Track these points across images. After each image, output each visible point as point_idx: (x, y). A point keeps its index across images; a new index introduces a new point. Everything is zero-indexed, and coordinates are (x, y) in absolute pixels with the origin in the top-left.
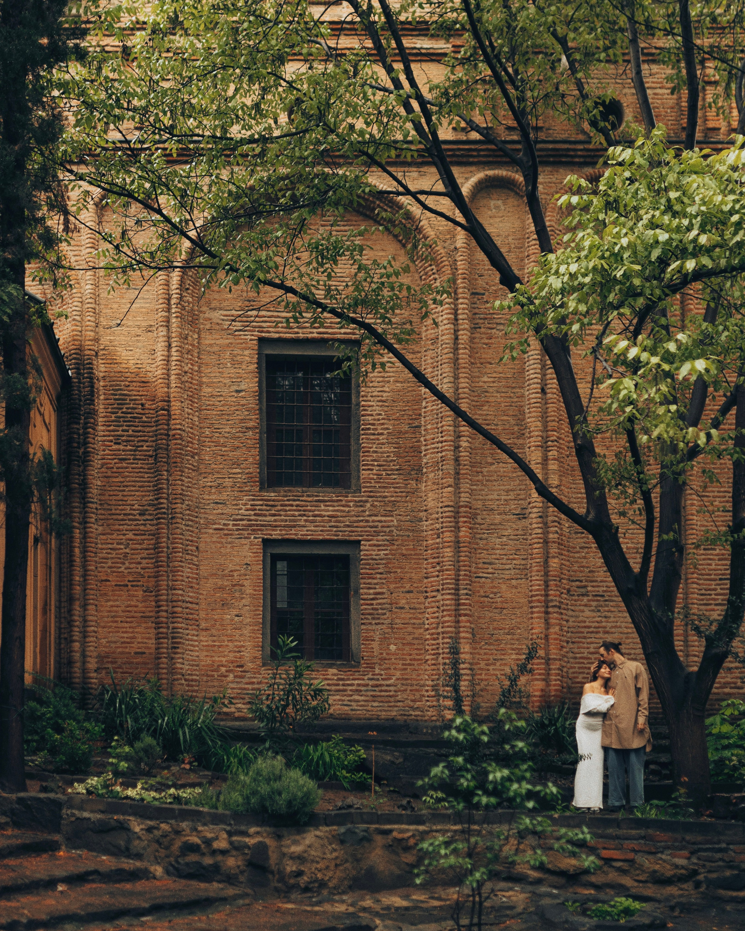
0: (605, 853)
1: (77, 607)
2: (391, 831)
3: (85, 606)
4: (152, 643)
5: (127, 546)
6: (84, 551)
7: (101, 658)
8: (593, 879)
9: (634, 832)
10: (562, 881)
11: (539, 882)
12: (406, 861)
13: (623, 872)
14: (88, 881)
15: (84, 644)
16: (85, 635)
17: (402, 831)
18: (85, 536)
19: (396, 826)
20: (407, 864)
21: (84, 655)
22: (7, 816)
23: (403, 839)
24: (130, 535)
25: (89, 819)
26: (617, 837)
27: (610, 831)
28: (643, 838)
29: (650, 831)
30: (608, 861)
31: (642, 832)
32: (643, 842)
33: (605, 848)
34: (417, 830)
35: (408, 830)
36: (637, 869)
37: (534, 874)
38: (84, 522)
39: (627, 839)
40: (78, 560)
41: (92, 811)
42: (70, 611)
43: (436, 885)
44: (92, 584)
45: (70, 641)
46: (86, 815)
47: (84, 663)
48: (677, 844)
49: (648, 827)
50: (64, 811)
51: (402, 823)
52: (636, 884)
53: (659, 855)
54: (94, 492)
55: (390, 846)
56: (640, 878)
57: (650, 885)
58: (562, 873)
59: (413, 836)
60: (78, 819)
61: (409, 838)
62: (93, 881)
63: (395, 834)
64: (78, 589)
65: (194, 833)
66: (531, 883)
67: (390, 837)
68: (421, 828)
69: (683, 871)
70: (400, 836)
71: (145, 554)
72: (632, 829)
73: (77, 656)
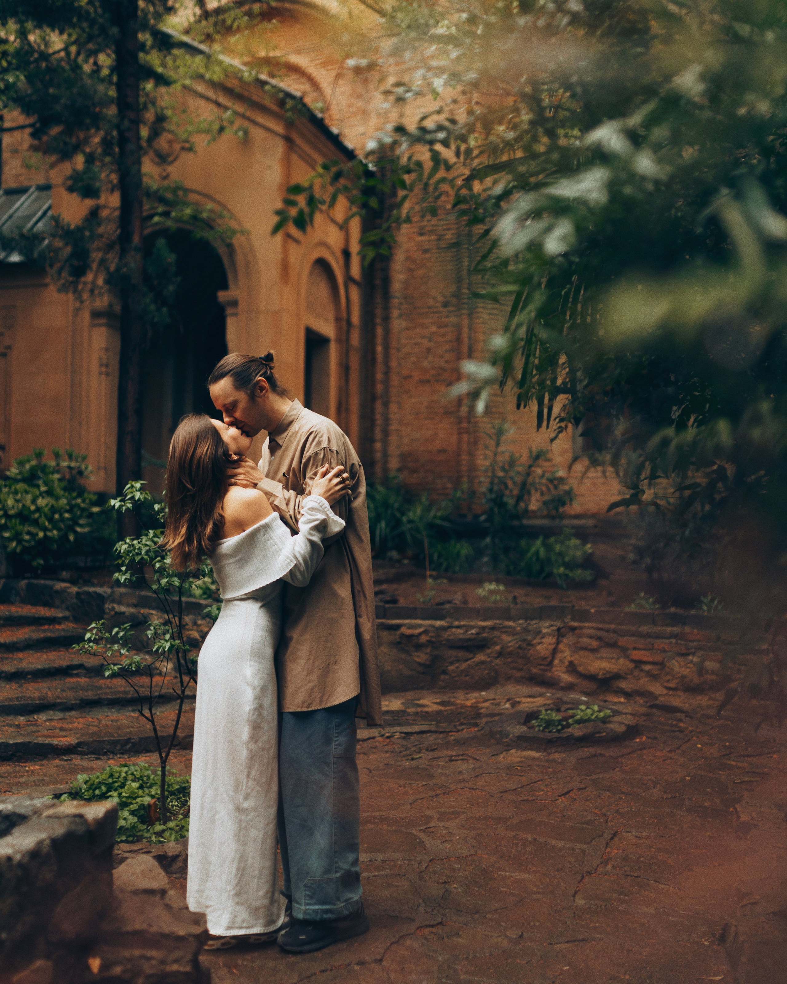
0: (636, 655)
1: (379, 406)
2: (398, 627)
3: (386, 404)
4: (454, 439)
5: (430, 340)
6: (387, 348)
7: (404, 457)
8: (623, 685)
9: (669, 629)
10: (593, 686)
11: (570, 687)
12: (419, 660)
13: (654, 677)
14: (71, 675)
15: (385, 442)
16: (386, 433)
17: (411, 627)
18: (387, 332)
19: (407, 621)
20: (419, 663)
21: (385, 455)
22: (69, 611)
23: (412, 636)
24: (434, 329)
25: (124, 613)
26: (649, 635)
27: (645, 629)
28: (676, 636)
29: (687, 629)
30: (638, 663)
31: (676, 629)
32: (674, 641)
33: (635, 649)
34: (433, 626)
35: (419, 626)
36: (667, 674)
37: (567, 678)
38: (387, 319)
39: (658, 637)
40: (380, 356)
41: (128, 605)
42: (373, 411)
43: (459, 688)
44: (395, 380)
45: (372, 440)
46: (123, 609)
47: (386, 462)
48: (710, 644)
49: (684, 624)
50: (107, 606)
51: (416, 618)
52: (665, 692)
53: (690, 657)
54: (397, 286)
55: (399, 643)
56: (672, 685)
57: (680, 693)
58: (591, 678)
59: (425, 632)
60: (116, 613)
61: (420, 634)
62: (77, 675)
63: (403, 630)
64: (379, 388)
65: (195, 628)
66: (563, 689)
67: (398, 633)
68: (438, 623)
69: (714, 677)
70: (409, 632)
71: (447, 347)
72: (667, 625)
73: (378, 456)
